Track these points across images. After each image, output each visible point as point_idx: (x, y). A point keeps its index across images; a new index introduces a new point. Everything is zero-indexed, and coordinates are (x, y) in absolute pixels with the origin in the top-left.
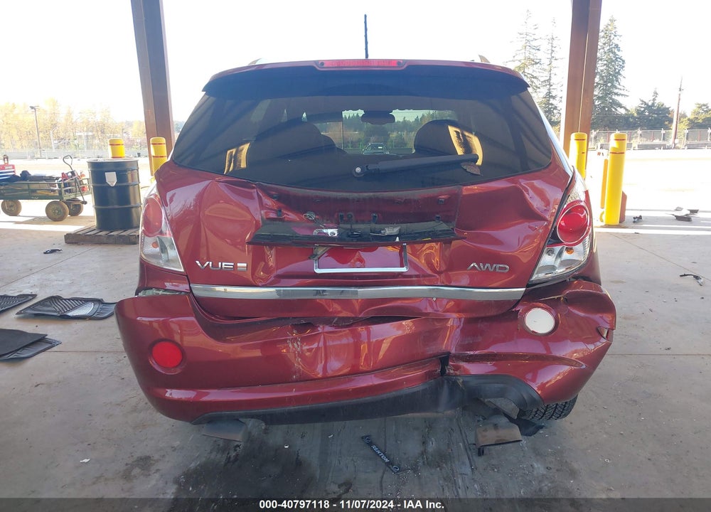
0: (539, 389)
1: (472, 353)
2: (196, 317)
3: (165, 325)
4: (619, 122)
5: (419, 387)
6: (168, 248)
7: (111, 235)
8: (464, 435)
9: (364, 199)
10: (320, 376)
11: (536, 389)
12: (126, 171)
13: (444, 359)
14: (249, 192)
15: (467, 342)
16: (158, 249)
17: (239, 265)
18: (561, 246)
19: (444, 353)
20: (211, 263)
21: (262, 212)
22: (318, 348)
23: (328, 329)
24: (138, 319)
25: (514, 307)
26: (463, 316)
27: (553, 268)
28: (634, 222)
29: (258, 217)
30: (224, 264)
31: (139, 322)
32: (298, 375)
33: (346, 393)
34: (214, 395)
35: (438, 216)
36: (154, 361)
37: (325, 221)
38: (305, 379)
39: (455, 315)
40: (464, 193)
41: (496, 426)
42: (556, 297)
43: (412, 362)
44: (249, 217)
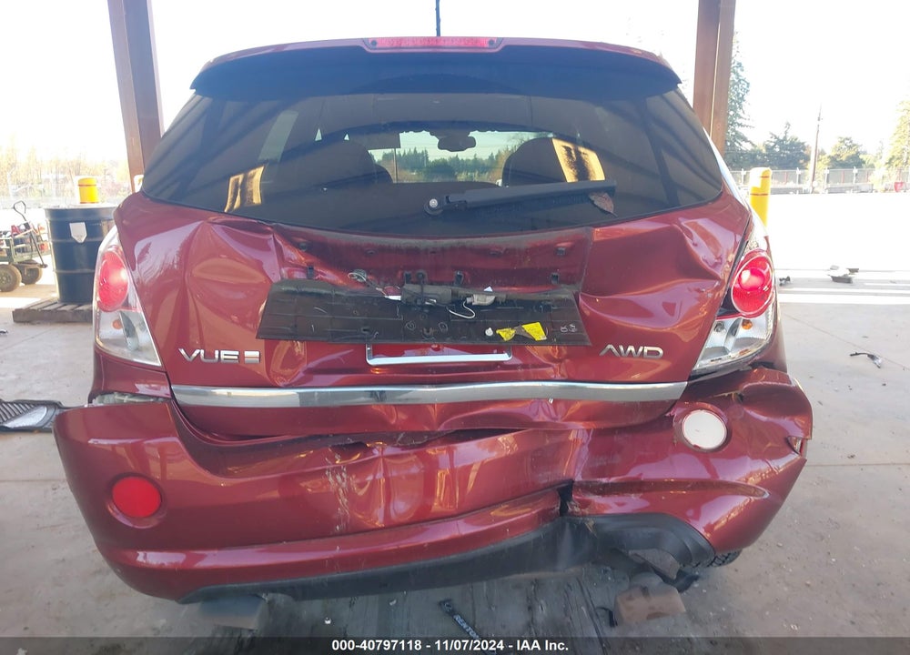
0: (706, 531)
1: (604, 480)
2: (181, 438)
3: (137, 451)
4: (744, 160)
5: (528, 536)
6: (138, 330)
7: (79, 311)
8: (586, 593)
9: (443, 250)
10: (380, 523)
11: (702, 531)
12: (99, 221)
13: (565, 490)
14: (263, 240)
15: (597, 465)
16: (121, 332)
17: (247, 354)
18: (735, 319)
19: (563, 482)
20: (202, 352)
21: (284, 271)
22: (374, 482)
23: (390, 450)
24: (91, 441)
25: (669, 410)
26: (593, 425)
27: (724, 351)
28: (781, 285)
29: (276, 278)
30: (223, 352)
31: (92, 447)
32: (343, 524)
33: (420, 551)
34: (213, 559)
35: (554, 274)
36: (115, 509)
37: (382, 283)
38: (356, 530)
39: (580, 425)
40: (596, 239)
41: (645, 591)
42: (726, 394)
43: (516, 496)
44: (261, 278)
